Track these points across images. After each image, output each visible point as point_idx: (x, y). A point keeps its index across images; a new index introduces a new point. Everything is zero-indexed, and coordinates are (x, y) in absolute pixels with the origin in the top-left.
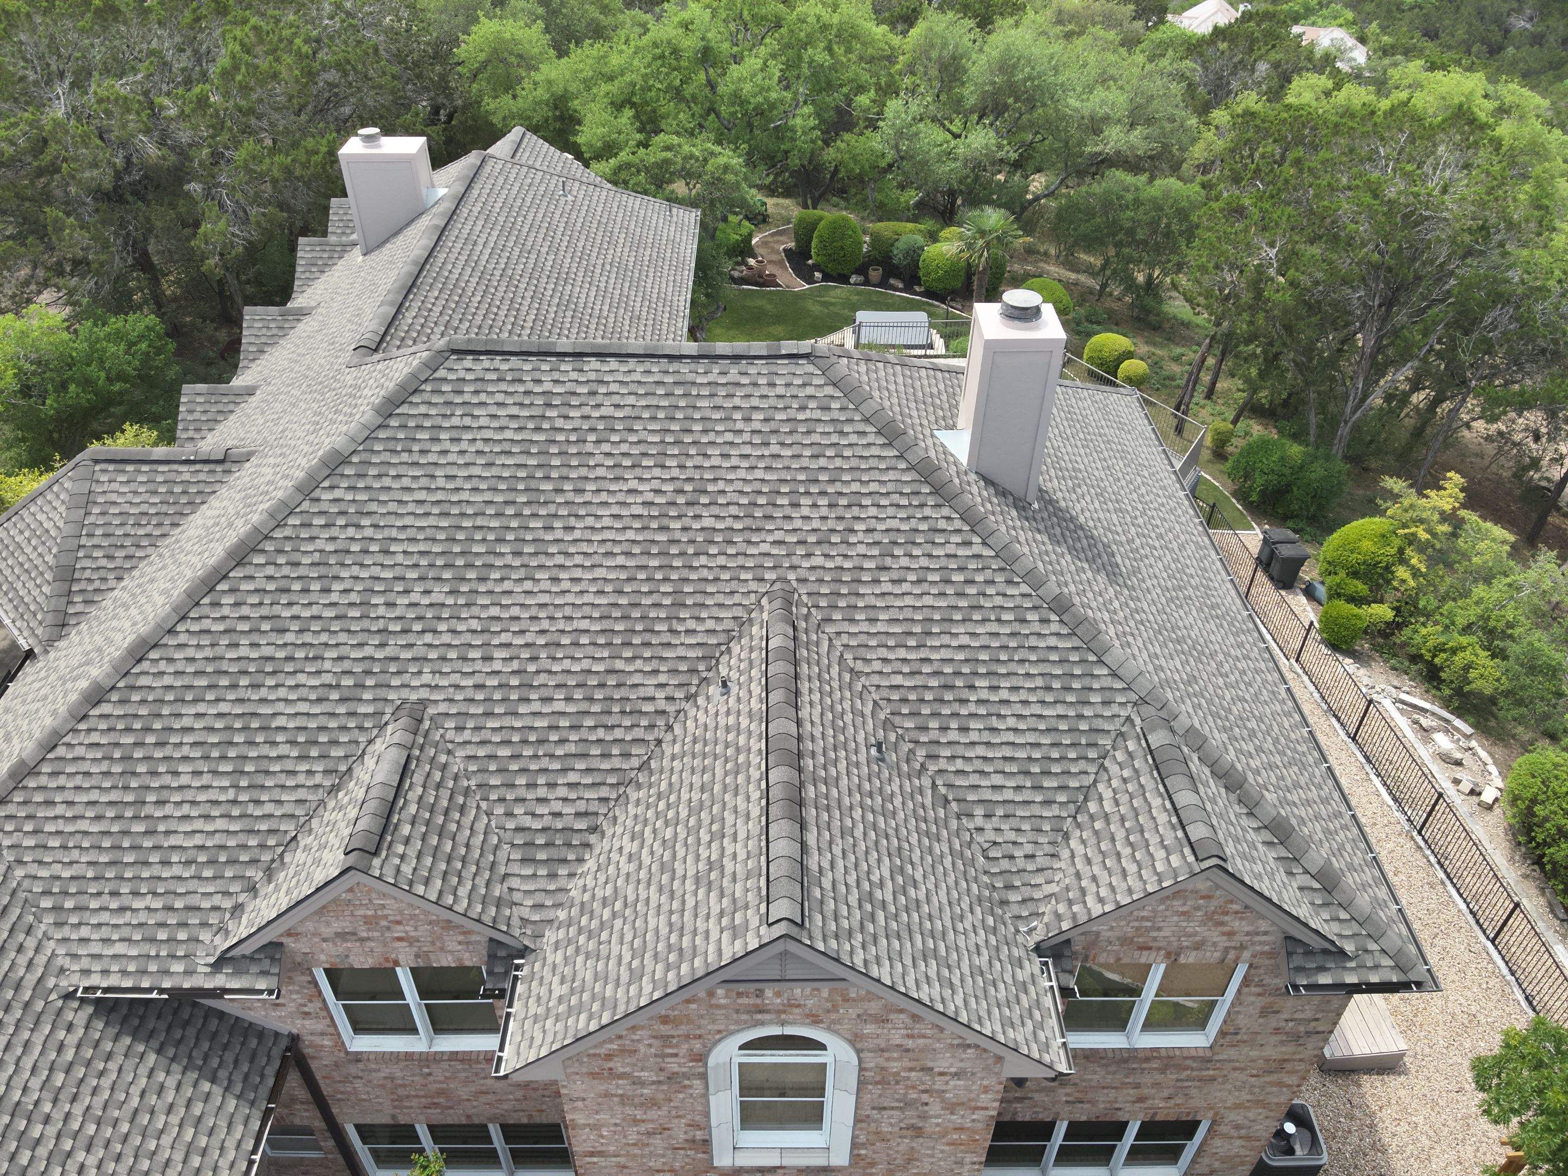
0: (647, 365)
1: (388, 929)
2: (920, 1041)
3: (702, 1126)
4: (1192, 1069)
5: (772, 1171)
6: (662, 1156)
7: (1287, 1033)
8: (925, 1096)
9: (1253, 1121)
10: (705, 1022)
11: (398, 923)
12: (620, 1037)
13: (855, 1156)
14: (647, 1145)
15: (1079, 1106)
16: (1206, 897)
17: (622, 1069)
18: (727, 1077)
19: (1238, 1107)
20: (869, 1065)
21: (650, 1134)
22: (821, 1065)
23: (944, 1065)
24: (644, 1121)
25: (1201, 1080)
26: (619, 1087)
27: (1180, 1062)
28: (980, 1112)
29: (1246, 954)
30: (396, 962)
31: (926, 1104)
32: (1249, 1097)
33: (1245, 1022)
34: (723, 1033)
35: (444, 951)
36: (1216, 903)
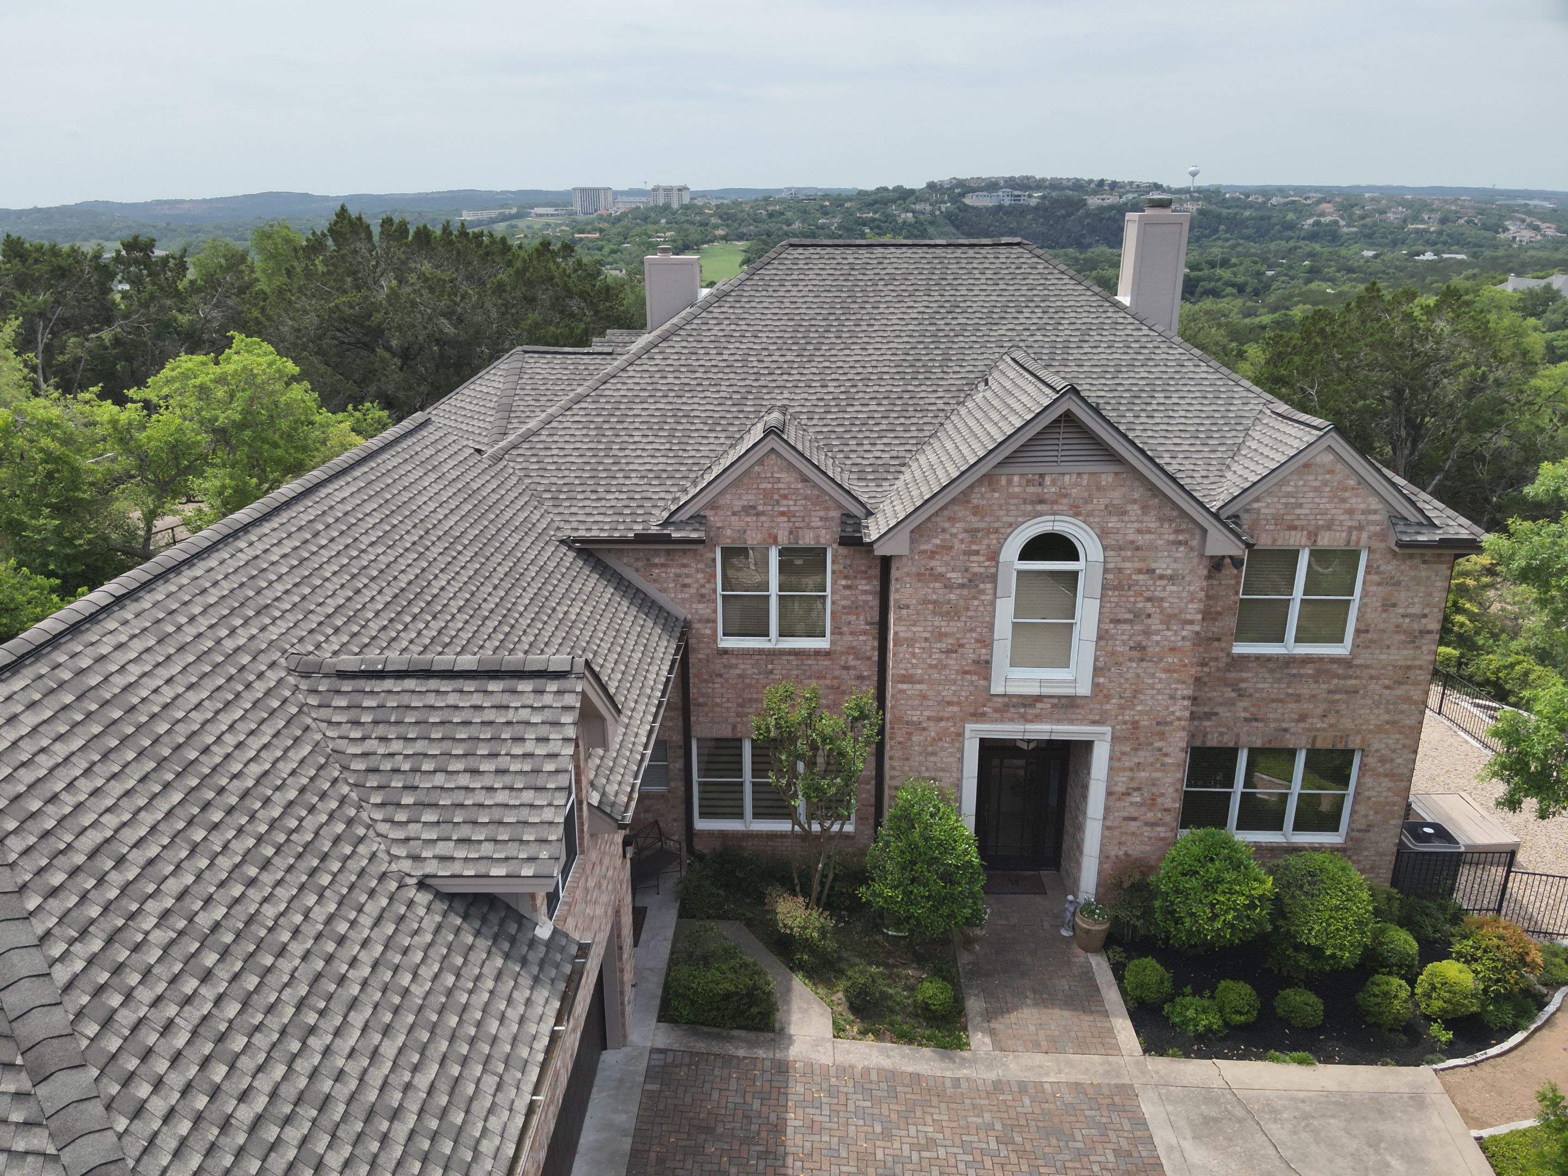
0: (914, 250)
1: (778, 502)
2: (1147, 536)
3: (987, 642)
4: (1338, 677)
5: (1032, 706)
6: (954, 682)
7: (1405, 632)
8: (1149, 605)
9: (1394, 751)
10: (1002, 513)
11: (785, 497)
12: (944, 530)
13: (1095, 685)
14: (945, 667)
15: (1255, 724)
16: (1330, 472)
17: (940, 570)
18: (1009, 583)
19: (1379, 729)
20: (1111, 566)
21: (949, 652)
22: (1075, 574)
23: (1163, 566)
24: (946, 635)
25: (1347, 692)
26: (934, 591)
27: (1329, 666)
28: (1188, 627)
29: (1365, 535)
30: (775, 538)
31: (1149, 616)
32: (1387, 717)
33: (1373, 617)
34: (1013, 526)
35: (809, 527)
36: (1337, 477)
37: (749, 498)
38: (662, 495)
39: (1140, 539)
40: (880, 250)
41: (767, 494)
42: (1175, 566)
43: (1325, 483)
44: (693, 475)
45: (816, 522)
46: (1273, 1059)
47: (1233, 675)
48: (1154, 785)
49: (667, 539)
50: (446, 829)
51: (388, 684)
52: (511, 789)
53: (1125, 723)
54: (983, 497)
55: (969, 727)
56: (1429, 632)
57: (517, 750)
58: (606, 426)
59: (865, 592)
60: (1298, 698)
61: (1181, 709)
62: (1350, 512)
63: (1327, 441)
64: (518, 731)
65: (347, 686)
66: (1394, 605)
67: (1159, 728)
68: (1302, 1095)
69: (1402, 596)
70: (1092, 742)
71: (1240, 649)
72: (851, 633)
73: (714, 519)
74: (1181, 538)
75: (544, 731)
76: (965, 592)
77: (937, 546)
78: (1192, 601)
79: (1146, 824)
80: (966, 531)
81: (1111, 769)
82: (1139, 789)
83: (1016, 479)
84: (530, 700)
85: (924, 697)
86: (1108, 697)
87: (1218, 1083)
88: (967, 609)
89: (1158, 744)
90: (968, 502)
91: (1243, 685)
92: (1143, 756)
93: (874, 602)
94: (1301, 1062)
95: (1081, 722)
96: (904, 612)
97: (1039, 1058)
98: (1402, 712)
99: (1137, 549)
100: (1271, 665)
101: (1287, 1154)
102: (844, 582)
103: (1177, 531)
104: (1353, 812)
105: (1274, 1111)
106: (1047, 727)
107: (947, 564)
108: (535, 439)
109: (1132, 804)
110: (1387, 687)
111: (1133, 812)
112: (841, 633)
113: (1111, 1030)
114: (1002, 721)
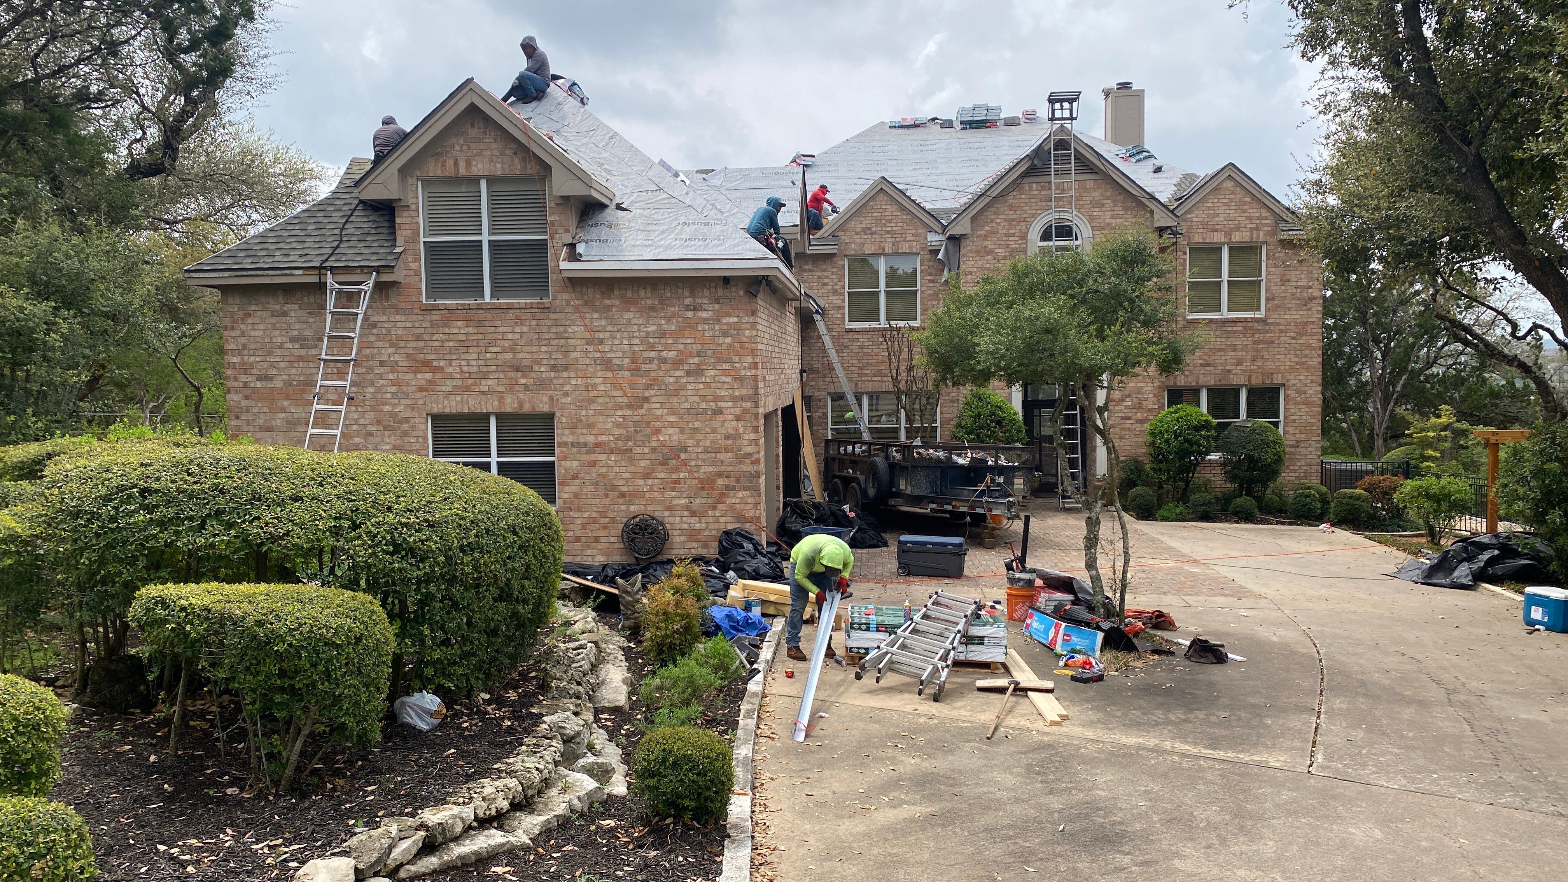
1: (885, 225)
2: (1118, 220)
4: (1258, 331)
9: (1306, 384)
10: (1027, 208)
11: (890, 221)
12: (992, 221)
15: (1208, 368)
17: (990, 247)
19: (1292, 369)
20: (1098, 240)
25: (1266, 343)
27: (1251, 325)
29: (1262, 234)
30: (884, 249)
32: (1296, 360)
33: (1276, 289)
34: (1035, 217)
35: (905, 241)
39: (1114, 222)
43: (1231, 200)
45: (910, 238)
47: (1189, 333)
54: (1013, 197)
56: (1315, 298)
60: (1234, 348)
62: (1250, 218)
66: (1289, 280)
69: (1292, 275)
71: (1193, 316)
73: (843, 237)
74: (1140, 220)
76: (1007, 262)
77: (988, 231)
79: (1137, 421)
80: (1005, 221)
82: (1129, 396)
90: (1005, 199)
98: (1306, 356)
99: (1113, 228)
100: (1215, 326)
102: (929, 278)
103: (1137, 216)
104: (1285, 432)
107: (995, 243)
110: (1293, 338)
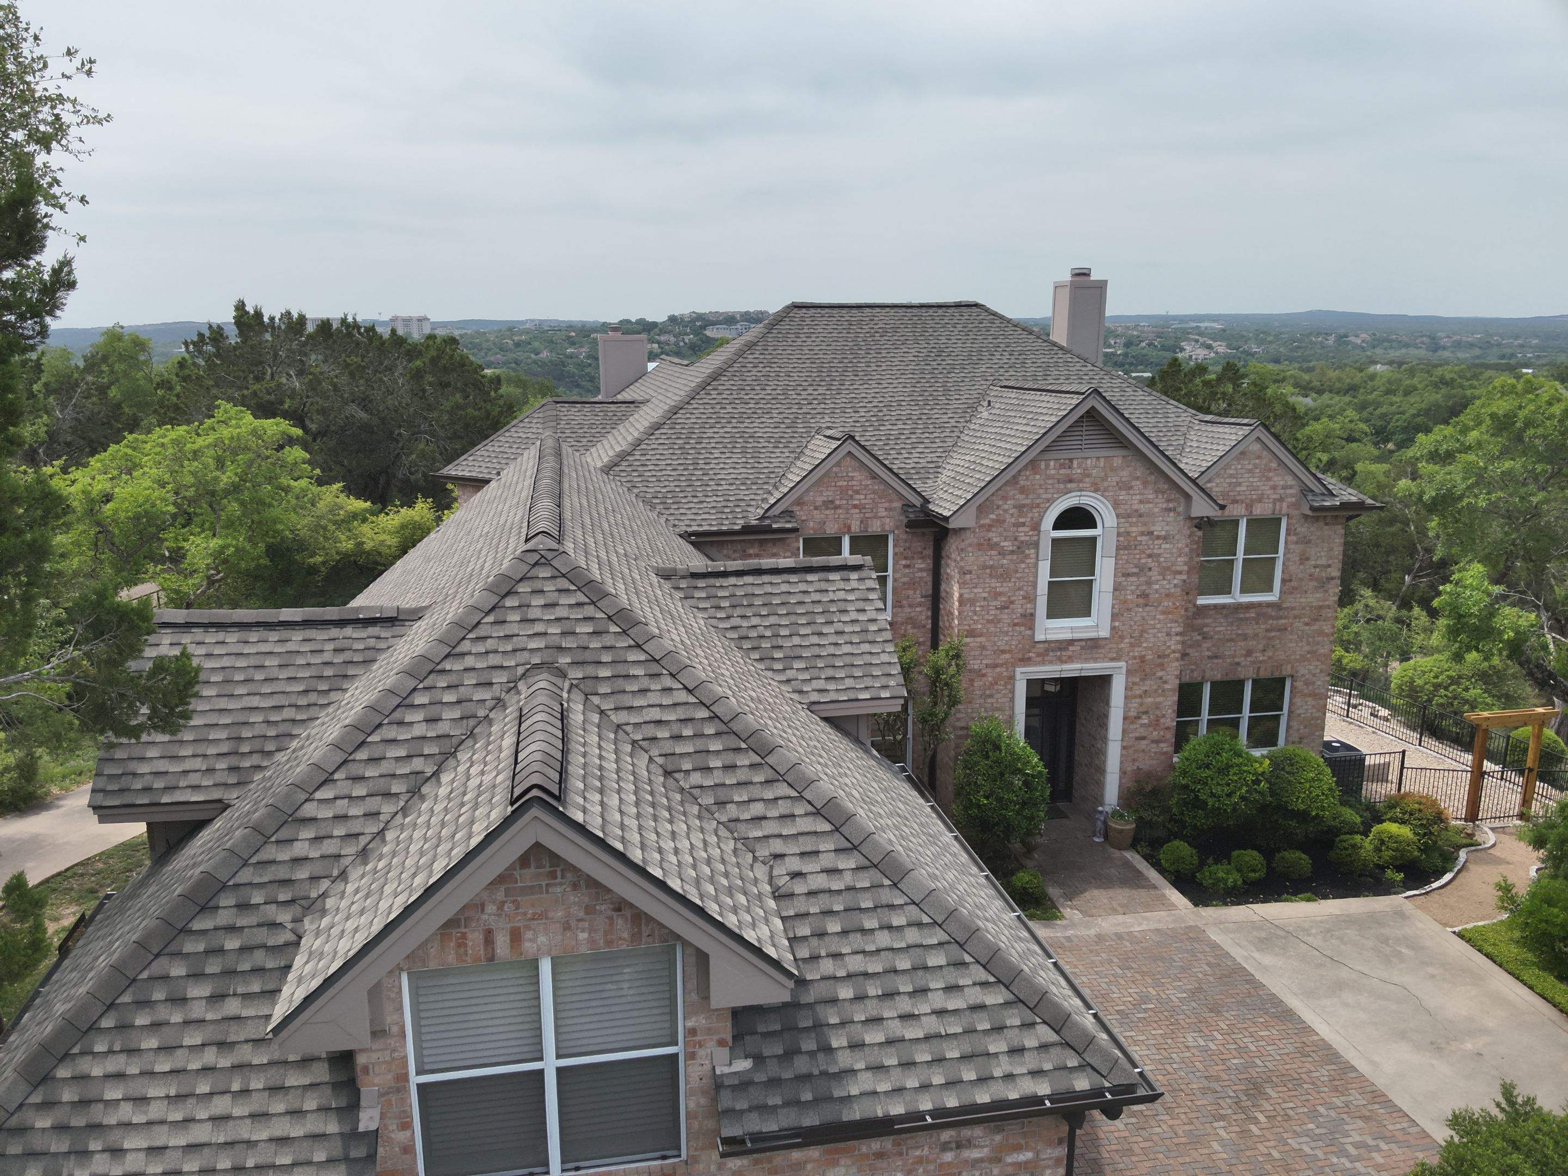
1: (851, 496)
2: (1147, 506)
3: (1031, 598)
4: (1272, 618)
5: (1066, 649)
6: (1006, 633)
7: (1317, 580)
8: (1150, 560)
9: (1314, 675)
10: (1041, 491)
11: (857, 492)
12: (998, 507)
13: (1113, 628)
14: (999, 621)
15: (1216, 661)
16: (1259, 457)
17: (995, 540)
18: (1046, 549)
19: (1303, 659)
20: (1122, 530)
21: (1003, 608)
22: (1093, 540)
23: (1158, 529)
24: (1000, 594)
25: (1279, 630)
26: (991, 558)
27: (1265, 610)
28: (1178, 577)
29: (1285, 505)
30: (849, 527)
31: (1150, 569)
32: (1307, 648)
33: (1293, 568)
34: (1051, 501)
35: (876, 517)
36: (1264, 462)
37: (828, 494)
38: (752, 497)
39: (1142, 508)
40: (868, 310)
41: (843, 491)
42: (1167, 528)
43: (1256, 466)
44: (772, 481)
45: (883, 513)
46: (1286, 900)
47: (1199, 621)
48: (1157, 708)
49: (768, 530)
50: (815, 673)
51: (733, 580)
52: (851, 643)
53: (1135, 658)
54: (1027, 479)
55: (1019, 670)
56: (1333, 578)
57: (845, 618)
58: (687, 446)
59: (921, 570)
60: (1245, 637)
61: (1174, 644)
62: (1274, 488)
63: (1257, 433)
64: (842, 606)
65: (701, 583)
66: (1308, 559)
67: (1159, 661)
68: (1319, 919)
69: (1312, 552)
70: (1110, 676)
71: (1202, 601)
72: (910, 606)
73: (799, 512)
74: (1171, 505)
75: (860, 605)
76: (1015, 557)
77: (993, 520)
78: (1180, 556)
79: (1153, 741)
80: (1015, 507)
81: (1126, 697)
82: (1146, 713)
83: (1052, 463)
84: (842, 585)
85: (983, 648)
86: (1122, 638)
87: (1256, 918)
88: (1017, 571)
89: (1160, 674)
90: (1017, 483)
91: (1205, 629)
92: (1149, 685)
93: (927, 577)
94: (1308, 900)
95: (1103, 659)
96: (968, 576)
97: (1120, 918)
98: (1318, 643)
99: (1140, 516)
100: (1225, 612)
101: (1328, 953)
102: (904, 562)
103: (1169, 501)
104: (1289, 728)
105: (1304, 930)
106: (1078, 666)
107: (1001, 535)
108: (631, 458)
109: (1142, 725)
110: (1307, 624)
111: (1142, 732)
112: (901, 607)
113: (1164, 895)
114: (1043, 663)
